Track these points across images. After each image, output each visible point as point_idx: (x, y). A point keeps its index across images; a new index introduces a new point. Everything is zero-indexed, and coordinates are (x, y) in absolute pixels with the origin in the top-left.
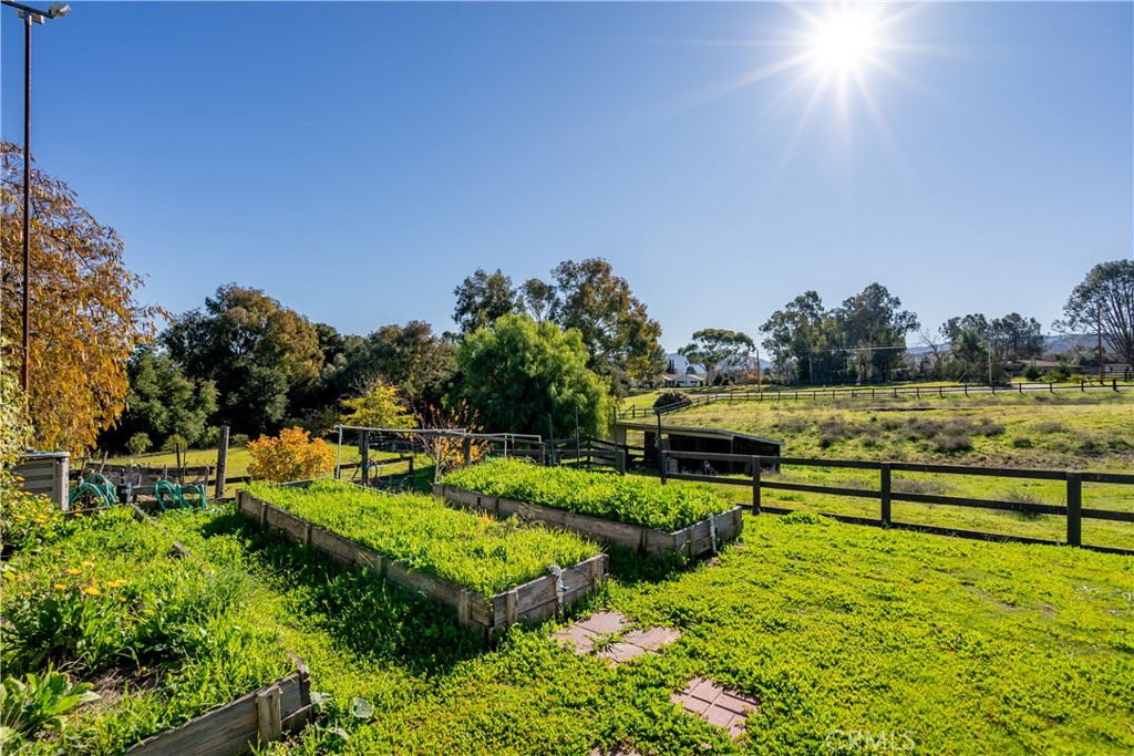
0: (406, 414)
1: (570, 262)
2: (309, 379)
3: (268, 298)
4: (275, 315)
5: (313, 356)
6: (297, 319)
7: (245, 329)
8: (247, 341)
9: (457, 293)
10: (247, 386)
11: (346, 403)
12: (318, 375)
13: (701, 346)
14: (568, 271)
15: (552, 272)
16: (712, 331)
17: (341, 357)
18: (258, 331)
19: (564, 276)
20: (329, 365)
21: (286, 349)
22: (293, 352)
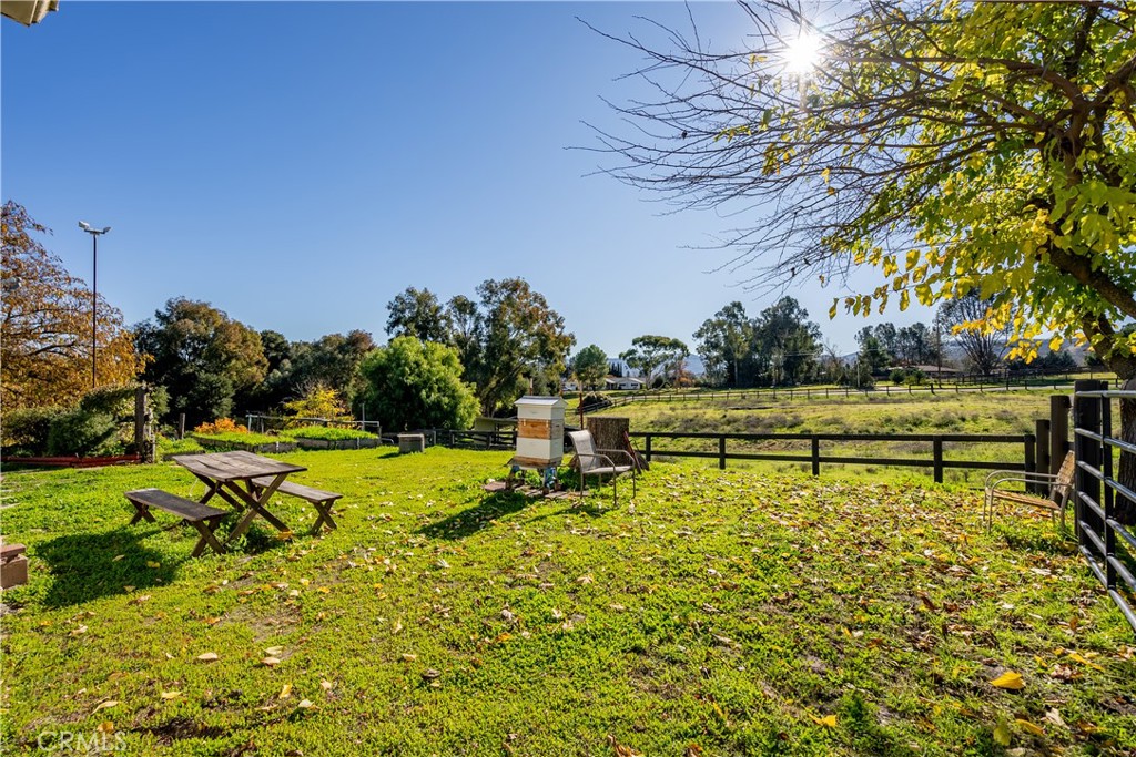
0: (345, 415)
1: (492, 281)
2: (254, 384)
3: (214, 310)
4: (221, 325)
5: (258, 363)
6: (242, 330)
7: (193, 339)
8: (195, 349)
9: (389, 308)
10: (195, 390)
11: (289, 405)
12: (262, 380)
13: (641, 351)
14: (490, 288)
15: (477, 289)
16: (650, 337)
17: (287, 363)
18: (205, 340)
19: (487, 293)
20: (275, 371)
21: (232, 357)
22: (238, 360)
